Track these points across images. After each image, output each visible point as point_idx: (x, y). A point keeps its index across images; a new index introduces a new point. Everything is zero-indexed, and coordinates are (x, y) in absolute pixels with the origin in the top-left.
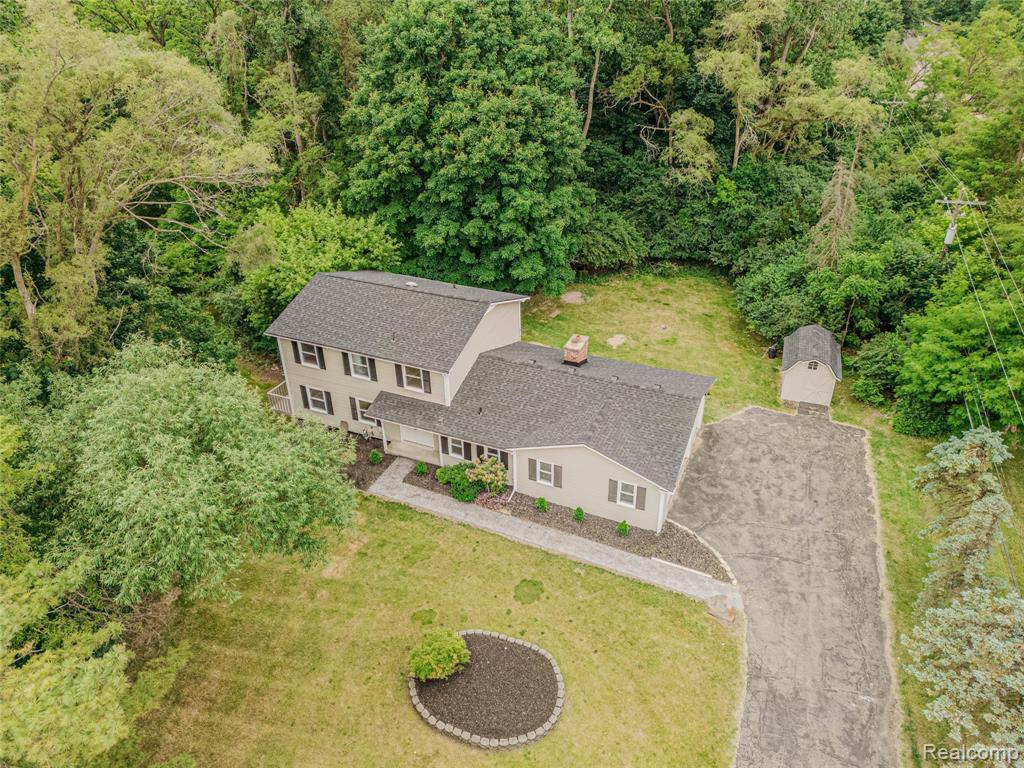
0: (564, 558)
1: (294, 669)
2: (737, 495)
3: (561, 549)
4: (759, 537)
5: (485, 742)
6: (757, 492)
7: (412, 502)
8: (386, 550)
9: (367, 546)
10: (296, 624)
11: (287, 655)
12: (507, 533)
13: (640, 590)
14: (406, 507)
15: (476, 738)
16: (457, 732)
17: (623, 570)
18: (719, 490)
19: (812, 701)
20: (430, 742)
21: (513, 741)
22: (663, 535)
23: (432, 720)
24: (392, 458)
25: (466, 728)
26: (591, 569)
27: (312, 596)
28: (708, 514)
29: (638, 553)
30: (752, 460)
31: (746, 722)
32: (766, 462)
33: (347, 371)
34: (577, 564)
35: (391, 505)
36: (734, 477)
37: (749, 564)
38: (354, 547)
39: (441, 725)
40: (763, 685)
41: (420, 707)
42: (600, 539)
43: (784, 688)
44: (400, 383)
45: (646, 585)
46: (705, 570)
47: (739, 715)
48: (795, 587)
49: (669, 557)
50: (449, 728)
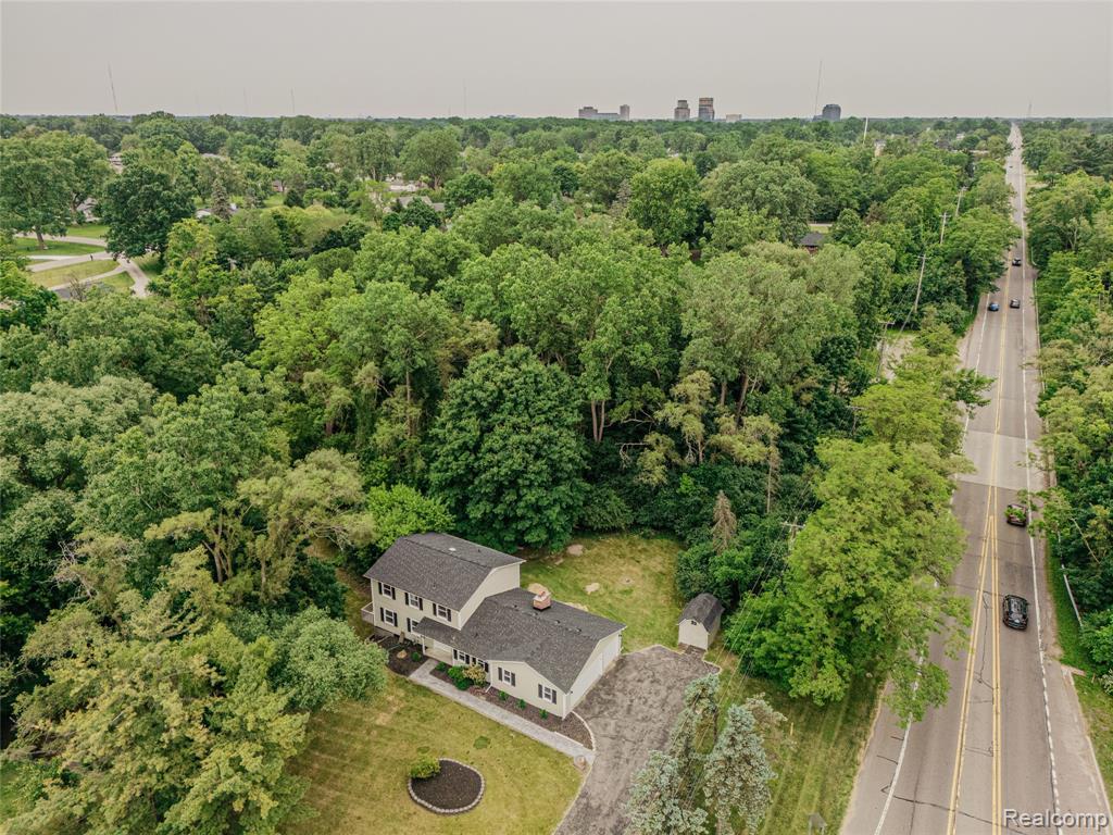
0: (506, 727)
1: (354, 768)
2: (619, 701)
3: (506, 722)
4: (620, 727)
5: (438, 810)
6: (632, 701)
7: (432, 687)
8: (412, 712)
9: (402, 709)
10: (358, 746)
11: (352, 761)
12: (480, 710)
13: (541, 749)
14: (428, 689)
15: (435, 808)
16: (426, 804)
17: (536, 737)
18: (610, 697)
19: (605, 810)
20: (413, 808)
21: (452, 811)
22: (566, 720)
23: (416, 798)
24: (426, 658)
25: (431, 803)
26: (519, 734)
27: (369, 733)
28: (597, 710)
29: (548, 729)
30: (639, 681)
31: (568, 816)
32: (646, 683)
33: (407, 603)
34: (513, 731)
35: (420, 688)
36: (622, 691)
37: (607, 742)
38: (395, 709)
39: (419, 800)
40: (585, 801)
41: (411, 792)
42: (530, 719)
43: (594, 804)
44: (435, 613)
45: (546, 747)
46: (581, 742)
47: (566, 813)
48: (626, 756)
49: (564, 733)
50: (423, 802)
